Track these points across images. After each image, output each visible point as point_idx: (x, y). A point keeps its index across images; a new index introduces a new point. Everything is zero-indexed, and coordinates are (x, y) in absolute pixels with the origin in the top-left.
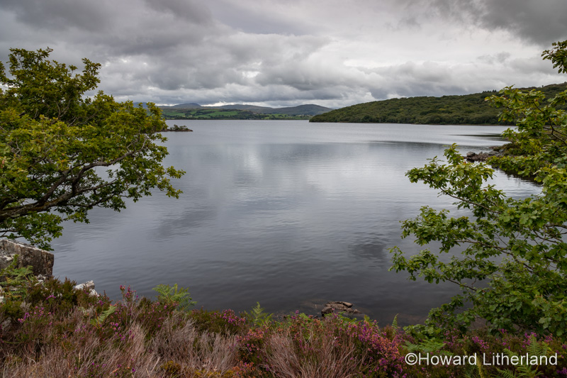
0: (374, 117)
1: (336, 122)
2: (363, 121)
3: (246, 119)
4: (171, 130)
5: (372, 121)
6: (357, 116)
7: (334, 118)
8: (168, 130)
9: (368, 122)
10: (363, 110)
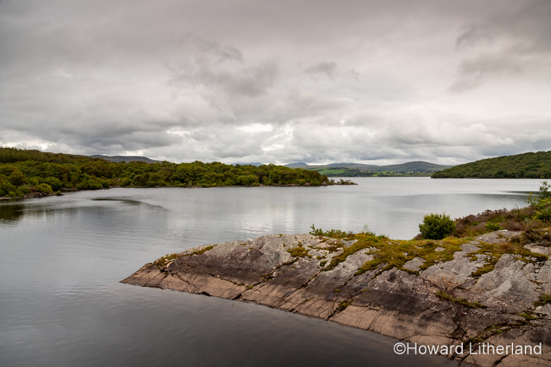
0: (509, 172)
1: (462, 177)
2: (496, 177)
3: (354, 176)
4: (338, 184)
5: (507, 176)
6: (488, 172)
7: (460, 175)
8: (335, 184)
9: (502, 178)
10: (493, 165)
